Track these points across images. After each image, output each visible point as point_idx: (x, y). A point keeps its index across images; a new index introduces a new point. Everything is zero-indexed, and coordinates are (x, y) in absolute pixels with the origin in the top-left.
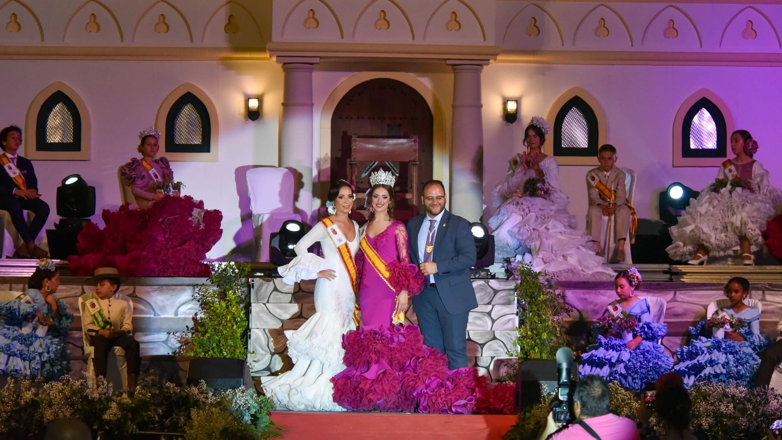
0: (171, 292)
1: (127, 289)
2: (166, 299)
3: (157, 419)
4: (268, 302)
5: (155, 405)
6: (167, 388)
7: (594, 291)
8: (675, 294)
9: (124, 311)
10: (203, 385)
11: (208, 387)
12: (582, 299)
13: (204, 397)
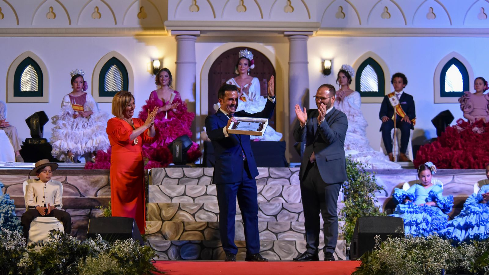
0: (92, 180)
1: (60, 178)
2: (89, 185)
3: (61, 266)
4: (161, 184)
5: (59, 254)
6: (70, 240)
7: (395, 176)
8: (453, 178)
9: (56, 192)
10: (99, 238)
11: (103, 240)
12: (387, 182)
13: (100, 248)
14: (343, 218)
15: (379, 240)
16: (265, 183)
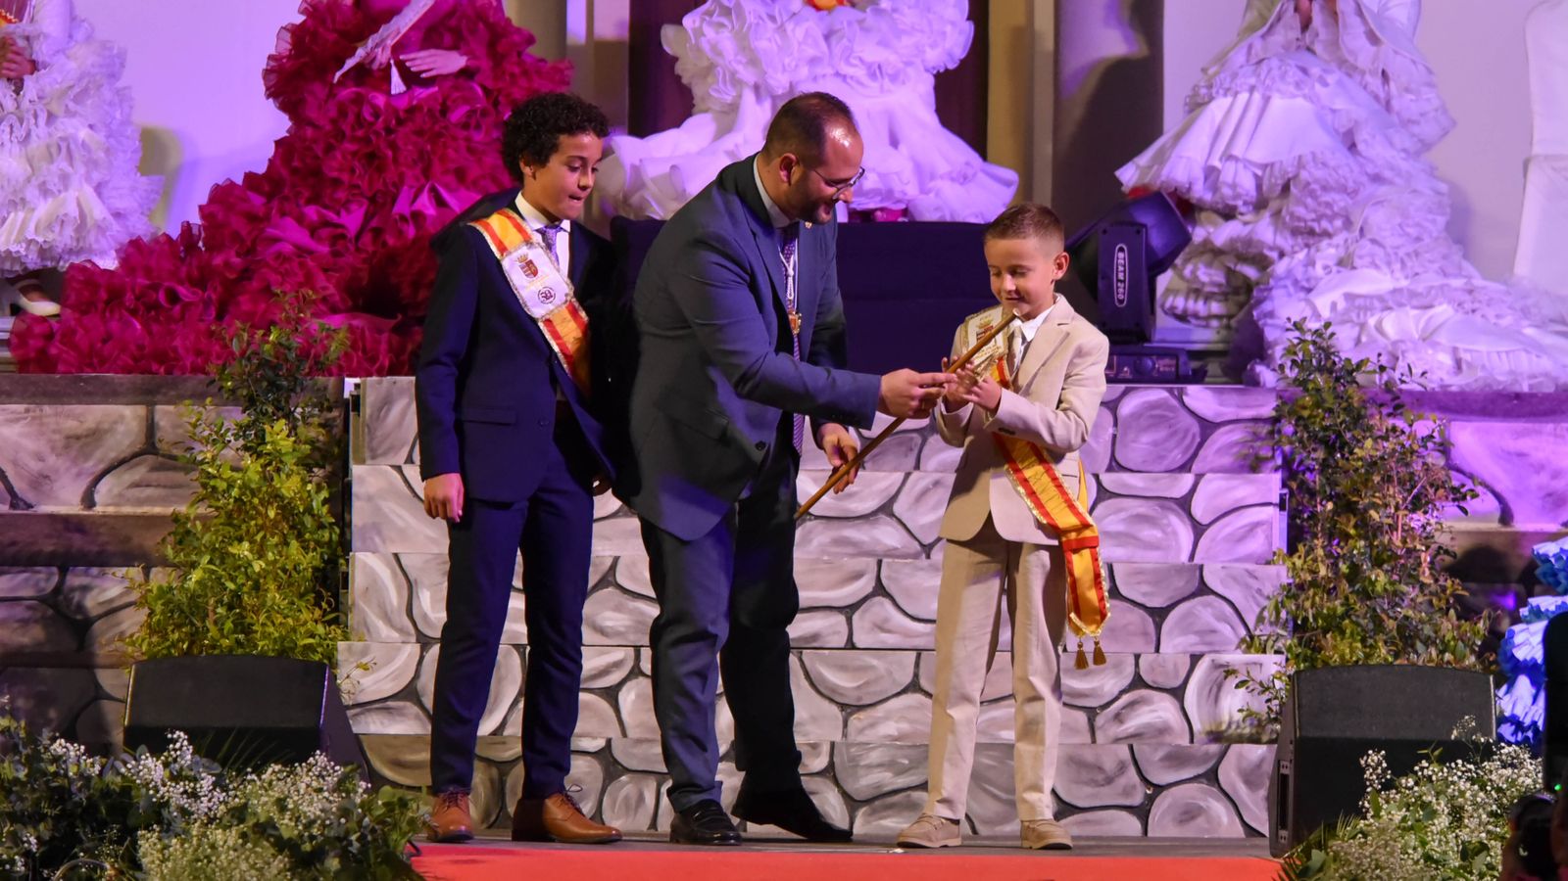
0: (70, 425)
2: (53, 449)
3: (20, 867)
6: (56, 759)
10: (180, 749)
11: (197, 758)
12: (1509, 453)
13: (185, 792)
14: (1279, 637)
15: (1379, 771)
16: (911, 461)
